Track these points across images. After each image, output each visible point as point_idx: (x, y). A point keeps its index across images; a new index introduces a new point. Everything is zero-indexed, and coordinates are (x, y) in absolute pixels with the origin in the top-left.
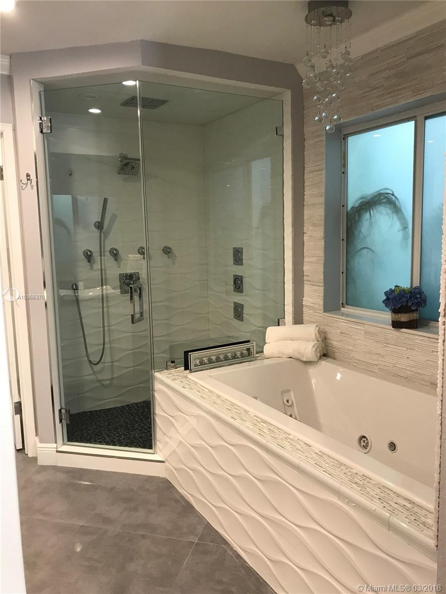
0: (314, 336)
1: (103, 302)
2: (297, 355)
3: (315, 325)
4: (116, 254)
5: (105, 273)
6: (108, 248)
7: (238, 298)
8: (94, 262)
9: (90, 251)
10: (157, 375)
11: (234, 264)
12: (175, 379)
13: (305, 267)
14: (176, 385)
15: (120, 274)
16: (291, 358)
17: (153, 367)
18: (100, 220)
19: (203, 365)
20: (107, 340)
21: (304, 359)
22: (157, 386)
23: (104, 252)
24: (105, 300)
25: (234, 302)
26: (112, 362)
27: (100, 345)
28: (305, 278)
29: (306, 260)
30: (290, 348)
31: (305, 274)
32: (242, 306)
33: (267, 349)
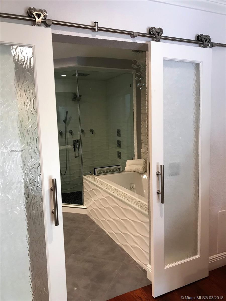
0: (143, 163)
1: (66, 151)
2: (137, 171)
3: (144, 159)
4: (71, 132)
5: (67, 140)
6: (68, 130)
7: (119, 150)
8: (63, 136)
9: (61, 131)
10: (84, 177)
11: (118, 136)
12: (90, 178)
13: (142, 137)
14: (90, 180)
15: (73, 140)
16: (135, 171)
17: (83, 174)
18: (65, 119)
19: (101, 173)
20: (68, 166)
21: (139, 172)
22: (84, 181)
23: (67, 131)
24: (67, 150)
25: (118, 151)
26: (70, 175)
27: (64, 168)
28: (142, 141)
29: (142, 134)
30: (134, 168)
31: (142, 140)
32: (120, 153)
33: (126, 169)
